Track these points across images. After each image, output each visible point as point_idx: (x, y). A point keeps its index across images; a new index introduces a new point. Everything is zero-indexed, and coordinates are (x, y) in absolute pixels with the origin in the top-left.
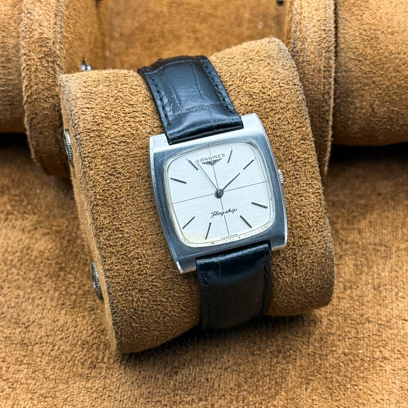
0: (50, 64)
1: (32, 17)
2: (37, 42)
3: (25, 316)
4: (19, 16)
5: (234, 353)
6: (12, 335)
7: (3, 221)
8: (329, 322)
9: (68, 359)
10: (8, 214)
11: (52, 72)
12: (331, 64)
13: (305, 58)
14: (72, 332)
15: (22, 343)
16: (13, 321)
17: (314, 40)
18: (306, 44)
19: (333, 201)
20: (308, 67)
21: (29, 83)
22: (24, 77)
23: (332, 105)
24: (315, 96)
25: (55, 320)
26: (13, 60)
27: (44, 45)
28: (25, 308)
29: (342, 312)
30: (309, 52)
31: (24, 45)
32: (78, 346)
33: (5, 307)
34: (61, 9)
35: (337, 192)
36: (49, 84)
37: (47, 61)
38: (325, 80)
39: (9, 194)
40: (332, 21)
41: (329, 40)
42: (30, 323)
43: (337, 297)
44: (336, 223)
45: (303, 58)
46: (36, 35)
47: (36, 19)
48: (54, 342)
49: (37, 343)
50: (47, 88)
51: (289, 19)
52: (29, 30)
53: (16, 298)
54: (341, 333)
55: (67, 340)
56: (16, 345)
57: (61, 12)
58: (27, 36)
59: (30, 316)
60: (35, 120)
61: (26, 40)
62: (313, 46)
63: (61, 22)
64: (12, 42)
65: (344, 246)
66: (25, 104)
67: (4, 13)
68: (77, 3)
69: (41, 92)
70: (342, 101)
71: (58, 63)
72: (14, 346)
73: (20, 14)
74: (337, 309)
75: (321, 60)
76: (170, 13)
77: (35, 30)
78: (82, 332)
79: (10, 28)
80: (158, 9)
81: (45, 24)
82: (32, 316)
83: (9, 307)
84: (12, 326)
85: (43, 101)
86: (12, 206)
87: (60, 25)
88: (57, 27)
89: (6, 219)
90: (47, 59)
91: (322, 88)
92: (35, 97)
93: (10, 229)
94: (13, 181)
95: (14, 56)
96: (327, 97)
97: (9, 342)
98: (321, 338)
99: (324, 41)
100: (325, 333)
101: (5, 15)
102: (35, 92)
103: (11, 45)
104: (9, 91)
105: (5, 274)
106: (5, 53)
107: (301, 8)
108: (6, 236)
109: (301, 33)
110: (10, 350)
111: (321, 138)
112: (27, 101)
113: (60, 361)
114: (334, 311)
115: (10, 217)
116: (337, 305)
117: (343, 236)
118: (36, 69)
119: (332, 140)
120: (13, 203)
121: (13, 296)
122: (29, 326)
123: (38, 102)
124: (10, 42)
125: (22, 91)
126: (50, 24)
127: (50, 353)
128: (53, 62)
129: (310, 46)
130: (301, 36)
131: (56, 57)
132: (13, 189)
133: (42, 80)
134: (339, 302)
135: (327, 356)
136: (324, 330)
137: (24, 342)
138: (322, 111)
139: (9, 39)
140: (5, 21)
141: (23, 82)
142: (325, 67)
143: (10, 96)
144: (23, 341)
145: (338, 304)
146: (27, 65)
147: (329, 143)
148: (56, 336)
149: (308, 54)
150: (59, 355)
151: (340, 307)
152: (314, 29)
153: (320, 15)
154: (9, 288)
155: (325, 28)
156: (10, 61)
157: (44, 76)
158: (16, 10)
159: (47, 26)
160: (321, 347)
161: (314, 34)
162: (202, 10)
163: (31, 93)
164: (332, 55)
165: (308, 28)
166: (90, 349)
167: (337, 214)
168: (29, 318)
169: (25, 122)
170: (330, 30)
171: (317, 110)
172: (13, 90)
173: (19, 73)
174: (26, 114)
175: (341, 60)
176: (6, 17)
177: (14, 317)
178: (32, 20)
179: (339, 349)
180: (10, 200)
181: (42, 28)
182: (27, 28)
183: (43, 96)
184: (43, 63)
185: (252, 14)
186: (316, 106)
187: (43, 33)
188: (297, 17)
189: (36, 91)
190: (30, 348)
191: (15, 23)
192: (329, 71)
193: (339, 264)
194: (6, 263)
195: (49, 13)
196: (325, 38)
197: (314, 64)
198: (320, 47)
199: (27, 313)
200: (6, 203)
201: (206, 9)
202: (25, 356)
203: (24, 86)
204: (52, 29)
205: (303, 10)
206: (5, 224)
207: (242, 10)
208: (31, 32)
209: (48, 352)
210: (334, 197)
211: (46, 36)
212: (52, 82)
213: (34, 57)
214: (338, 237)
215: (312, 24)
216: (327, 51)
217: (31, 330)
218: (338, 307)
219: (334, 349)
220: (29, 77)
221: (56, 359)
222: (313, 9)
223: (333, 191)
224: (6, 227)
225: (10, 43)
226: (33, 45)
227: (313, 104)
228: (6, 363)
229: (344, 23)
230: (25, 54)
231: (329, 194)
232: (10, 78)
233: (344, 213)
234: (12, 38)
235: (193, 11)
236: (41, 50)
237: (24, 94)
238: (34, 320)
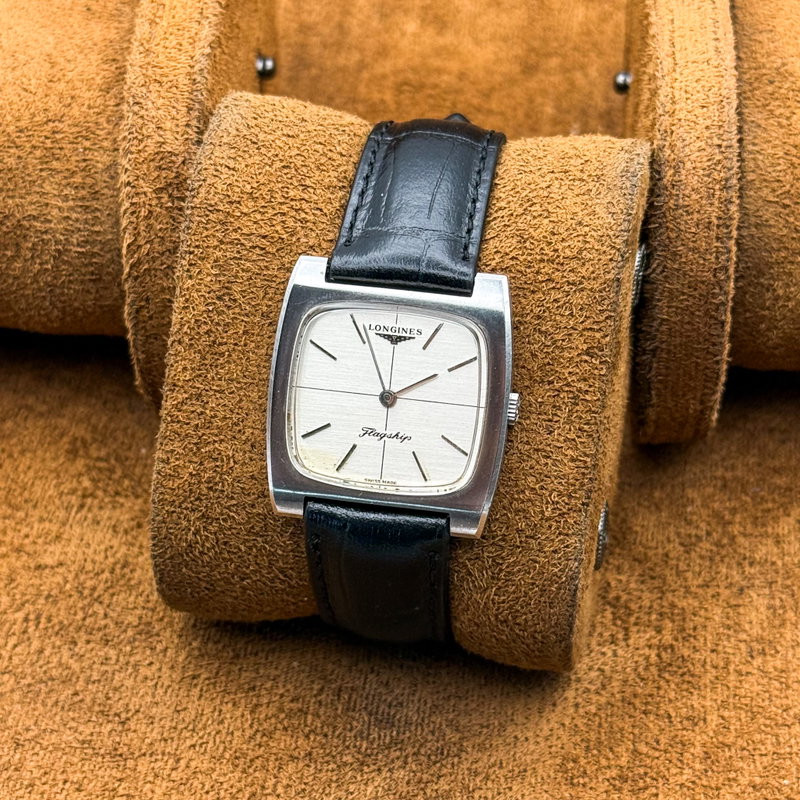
0: (177, 203)
1: (142, 112)
2: (153, 160)
3: (120, 699)
4: (116, 109)
5: (533, 781)
6: (94, 738)
7: (75, 509)
8: (722, 721)
9: (207, 788)
10: (84, 496)
11: (181, 219)
12: (731, 212)
13: (681, 201)
14: (213, 733)
15: (113, 753)
16: (97, 708)
17: (699, 165)
18: (683, 172)
19: (723, 478)
20: (685, 218)
21: (135, 240)
22: (126, 228)
23: (732, 293)
24: (699, 273)
25: (179, 708)
26: (103, 194)
27: (164, 166)
28: (120, 684)
29: (748, 701)
30: (690, 188)
31: (127, 166)
32: (225, 761)
33: (81, 682)
34: (200, 97)
35: (731, 462)
36: (175, 242)
37: (170, 196)
38: (719, 244)
39: (87, 456)
40: (734, 129)
41: (729, 166)
42: (130, 714)
43: (736, 671)
44: (730, 523)
45: (676, 200)
46: (151, 147)
47: (151, 115)
48: (178, 752)
49: (144, 755)
50: (169, 251)
51: (649, 123)
52: (136, 137)
53: (102, 663)
54: (745, 744)
55: (202, 750)
56: (103, 758)
57: (200, 103)
58: (133, 149)
59: (130, 699)
60: (144, 312)
61: (129, 156)
62: (696, 178)
63: (199, 121)
64: (102, 159)
65: (747, 569)
66: (126, 280)
67: (87, 103)
68: (228, 84)
69: (158, 257)
70: (749, 285)
72: (100, 759)
73: (117, 105)
74: (735, 695)
75: (712, 204)
76: (398, 104)
77: (148, 137)
78: (232, 733)
79: (98, 132)
80: (376, 96)
81: (168, 125)
82: (134, 699)
83: (88, 681)
84: (94, 718)
85: (162, 275)
86: (93, 480)
87: (198, 128)
88: (190, 132)
89: (82, 506)
90: (170, 192)
91: (713, 260)
92: (146, 266)
93: (88, 525)
94: (95, 428)
95: (106, 187)
96: (723, 278)
97: (90, 751)
98: (706, 753)
99: (719, 168)
100: (712, 743)
101: (89, 107)
102: (147, 258)
103: (100, 165)
104: (94, 255)
105: (80, 615)
106: (89, 181)
107: (674, 103)
108: (82, 540)
109: (673, 151)
110: (92, 767)
111: (709, 356)
112: (129, 275)
113: (190, 791)
114: (731, 700)
115: (89, 501)
116: (736, 687)
117: (745, 548)
118: (150, 212)
119: (730, 359)
120: (94, 474)
121: (96, 659)
122: (128, 719)
123: (150, 276)
124: (98, 159)
125: (120, 256)
126: (177, 125)
127: (169, 775)
128: (183, 199)
129: (689, 177)
130: (673, 156)
131: (188, 190)
132: (94, 446)
133: (160, 234)
134: (740, 682)
135: (718, 789)
136: (712, 738)
137: (119, 753)
138: (711, 303)
139: (96, 154)
140: (88, 118)
141: (123, 237)
142: (719, 218)
143: (96, 263)
144: (116, 749)
145: (738, 684)
146: (132, 204)
147: (725, 367)
148: (182, 741)
149: (687, 192)
150: (188, 779)
151: (742, 692)
152: (699, 144)
153: (709, 117)
154: (88, 642)
155: (720, 142)
156: (98, 196)
157: (164, 227)
158: (111, 98)
159: (171, 130)
160: (706, 771)
161: (698, 154)
162: (462, 98)
163: (139, 259)
164: (734, 194)
165: (686, 143)
166: (249, 767)
167: (733, 504)
168: (127, 705)
169: (125, 315)
170: (730, 147)
171: (702, 302)
172: (102, 253)
173: (114, 220)
174: (128, 301)
175: (749, 203)
176: (92, 111)
177: (98, 701)
178: (142, 117)
179: (743, 776)
180: (89, 469)
181: (162, 133)
182: (132, 133)
183: (162, 264)
184: (163, 201)
185: (558, 108)
186: (701, 295)
187: (163, 143)
188: (666, 121)
189: (148, 254)
190: (130, 763)
191: (108, 122)
192: (727, 227)
193: (739, 606)
194: (81, 593)
195: (176, 105)
196: (719, 161)
197: (698, 212)
198: (710, 180)
199: (124, 695)
200: (80, 475)
201: (469, 96)
202: (120, 780)
203: (125, 245)
204: (182, 136)
205: (677, 107)
206: (79, 515)
207: (539, 100)
208: (141, 141)
209: (167, 772)
210: (726, 469)
211: (170, 149)
213: (146, 189)
214: (735, 551)
215: (694, 134)
216: (725, 188)
217: (133, 728)
218: (738, 692)
219: (732, 775)
220: (135, 229)
221: (182, 787)
222: (696, 105)
223: (723, 459)
224: (80, 523)
225: (98, 162)
226: (145, 166)
227: (695, 289)
228: (83, 793)
229: (753, 132)
230: (129, 184)
231: (716, 465)
232: (97, 229)
233: (746, 502)
234: (102, 152)
235: (444, 100)
236: (158, 176)
237: (124, 261)
238: (137, 707)
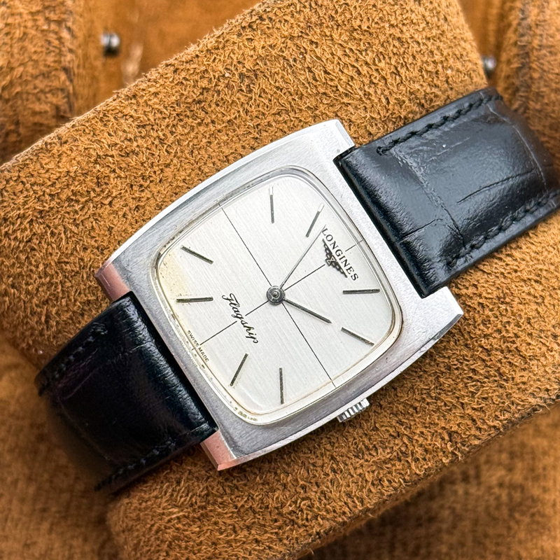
0: (53, 26)
11: (56, 43)
36: (49, 66)
37: (47, 19)
50: (43, 74)
69: (30, 81)
71: (69, 24)
85: (34, 99)
90: (47, 15)
92: (18, 89)
102: (20, 81)
118: (24, 34)
123: (22, 100)
128: (59, 22)
131: (64, 13)
133: (35, 57)
146: (7, 25)
157: (39, 50)
163: (11, 82)
183: (35, 88)
184: (39, 23)
189: (21, 77)
212: (55, 62)
213: (22, 10)
